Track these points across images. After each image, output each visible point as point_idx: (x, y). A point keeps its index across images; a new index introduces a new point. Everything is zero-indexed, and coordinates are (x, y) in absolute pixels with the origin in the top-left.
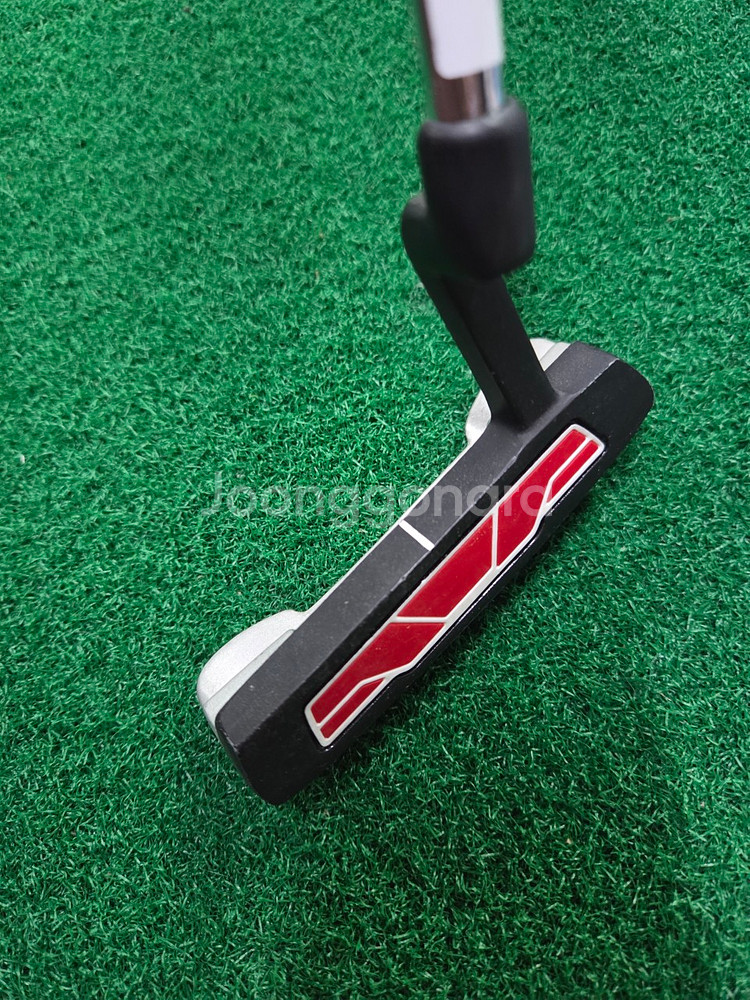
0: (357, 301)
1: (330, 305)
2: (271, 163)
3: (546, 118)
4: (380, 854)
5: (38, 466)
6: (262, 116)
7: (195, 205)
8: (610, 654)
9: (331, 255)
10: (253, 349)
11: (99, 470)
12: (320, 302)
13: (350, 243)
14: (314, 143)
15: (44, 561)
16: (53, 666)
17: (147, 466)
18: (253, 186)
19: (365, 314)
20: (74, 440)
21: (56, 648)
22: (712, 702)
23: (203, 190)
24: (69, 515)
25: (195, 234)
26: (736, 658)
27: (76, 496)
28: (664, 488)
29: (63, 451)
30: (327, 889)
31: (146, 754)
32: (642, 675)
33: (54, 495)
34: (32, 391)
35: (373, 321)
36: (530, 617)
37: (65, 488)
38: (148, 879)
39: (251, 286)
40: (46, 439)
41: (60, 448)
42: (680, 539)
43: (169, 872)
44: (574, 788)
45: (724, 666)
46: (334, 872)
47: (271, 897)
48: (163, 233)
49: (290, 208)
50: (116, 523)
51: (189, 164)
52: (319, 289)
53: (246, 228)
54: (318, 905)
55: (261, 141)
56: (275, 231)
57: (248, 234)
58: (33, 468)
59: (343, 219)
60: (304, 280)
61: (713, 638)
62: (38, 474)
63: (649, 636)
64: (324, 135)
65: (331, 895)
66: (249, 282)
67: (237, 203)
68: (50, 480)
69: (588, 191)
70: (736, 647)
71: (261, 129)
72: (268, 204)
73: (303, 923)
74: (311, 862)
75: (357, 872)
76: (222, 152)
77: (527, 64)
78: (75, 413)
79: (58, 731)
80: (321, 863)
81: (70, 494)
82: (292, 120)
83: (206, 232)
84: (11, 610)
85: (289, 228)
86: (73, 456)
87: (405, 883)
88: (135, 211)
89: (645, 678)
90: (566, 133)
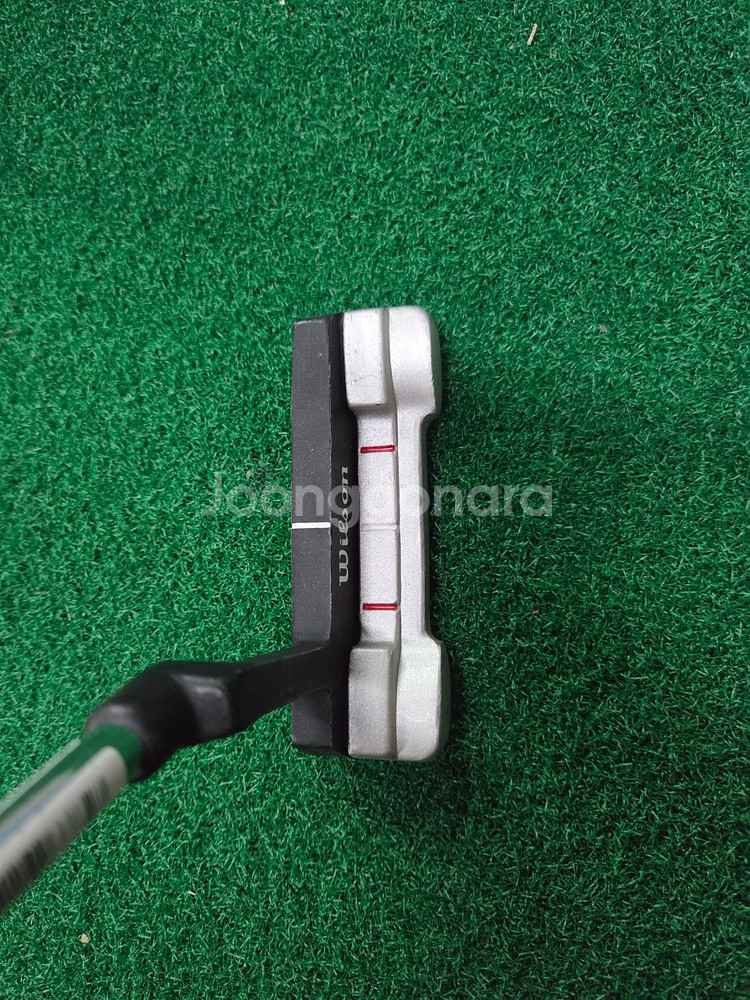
0: (231, 532)
1: (219, 556)
2: (63, 532)
3: (171, 297)
4: (689, 776)
5: (206, 882)
6: (13, 516)
7: (58, 616)
8: (630, 511)
9: (176, 530)
10: (217, 640)
11: (242, 830)
12: (210, 563)
13: (176, 509)
14: (68, 487)
15: (294, 924)
16: (389, 964)
17: (263, 788)
18: (72, 558)
19: (244, 532)
20: (203, 838)
21: (375, 954)
22: (706, 460)
23: (48, 604)
24: (266, 879)
25: (83, 632)
26: (683, 422)
27: (254, 863)
28: (525, 395)
29: (205, 853)
30: (695, 834)
31: (508, 924)
32: (659, 497)
33: (241, 883)
34: (134, 851)
35: (255, 529)
36: (567, 551)
37: (240, 869)
38: (609, 977)
39: (160, 610)
40: (186, 862)
41: (202, 855)
42: (571, 407)
43: (614, 957)
44: (716, 598)
45: (685, 434)
46: (685, 820)
47: (677, 882)
48: (65, 658)
49: (113, 539)
50: (296, 841)
51: (16, 601)
52: (199, 558)
53: (106, 585)
54: (704, 848)
55: (37, 529)
56: (124, 563)
57: (113, 587)
58: (206, 888)
59: (152, 502)
60: (184, 565)
61: (658, 429)
62: (214, 886)
63: (631, 474)
64: (66, 475)
65: (700, 833)
66: (156, 611)
67: (78, 581)
68: (225, 879)
69: (254, 304)
70: (675, 418)
71: (26, 523)
72: (98, 556)
73: (711, 868)
74: (667, 834)
75: (693, 802)
76: (24, 567)
77: (116, 283)
78: (178, 824)
79: (448, 989)
80: (672, 827)
81: (247, 868)
82: (34, 493)
83: (88, 621)
84: (319, 976)
85: (131, 551)
86: (215, 847)
87: (721, 769)
88: (28, 670)
89: (663, 497)
90: (194, 291)
